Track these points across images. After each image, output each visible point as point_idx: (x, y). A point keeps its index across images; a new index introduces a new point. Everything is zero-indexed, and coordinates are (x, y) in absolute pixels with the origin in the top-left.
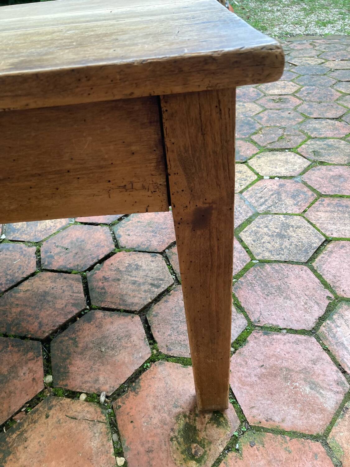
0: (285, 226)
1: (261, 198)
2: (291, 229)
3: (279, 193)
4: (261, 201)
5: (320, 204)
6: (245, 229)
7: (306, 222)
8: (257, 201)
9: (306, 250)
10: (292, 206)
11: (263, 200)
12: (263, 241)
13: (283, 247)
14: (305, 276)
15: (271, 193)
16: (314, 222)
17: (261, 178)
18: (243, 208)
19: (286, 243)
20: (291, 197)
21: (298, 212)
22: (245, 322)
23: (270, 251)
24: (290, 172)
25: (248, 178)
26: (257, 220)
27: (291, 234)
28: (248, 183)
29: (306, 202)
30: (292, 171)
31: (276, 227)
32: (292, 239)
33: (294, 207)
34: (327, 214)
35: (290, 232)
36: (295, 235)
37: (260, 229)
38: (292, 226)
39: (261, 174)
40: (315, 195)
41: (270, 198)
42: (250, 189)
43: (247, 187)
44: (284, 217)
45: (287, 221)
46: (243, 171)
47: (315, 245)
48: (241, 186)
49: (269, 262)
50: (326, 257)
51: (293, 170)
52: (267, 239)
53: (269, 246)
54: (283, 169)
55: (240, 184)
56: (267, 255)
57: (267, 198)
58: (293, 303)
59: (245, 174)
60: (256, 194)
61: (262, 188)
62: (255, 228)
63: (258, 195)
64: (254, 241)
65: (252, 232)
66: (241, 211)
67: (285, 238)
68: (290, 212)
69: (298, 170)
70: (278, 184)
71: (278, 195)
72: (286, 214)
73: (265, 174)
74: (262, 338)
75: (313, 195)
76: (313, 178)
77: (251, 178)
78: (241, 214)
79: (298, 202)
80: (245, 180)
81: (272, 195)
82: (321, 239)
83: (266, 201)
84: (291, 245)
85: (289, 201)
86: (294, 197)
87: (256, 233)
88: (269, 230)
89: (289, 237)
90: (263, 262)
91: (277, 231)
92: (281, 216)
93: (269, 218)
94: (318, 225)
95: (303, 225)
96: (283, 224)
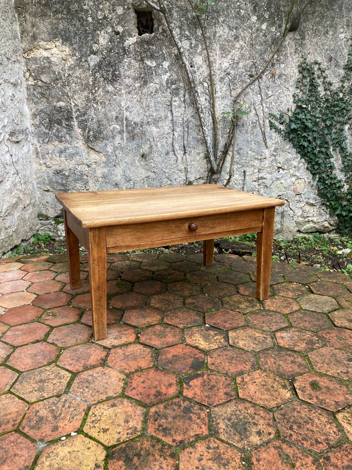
0: (41, 389)
1: (69, 407)
2: (36, 389)
3: (55, 417)
4: (68, 404)
5: (16, 421)
6: (69, 378)
7: (26, 399)
8: (71, 403)
9: (23, 379)
10: (40, 409)
11: (67, 405)
12: (54, 374)
13: (39, 375)
14: (23, 366)
15: (63, 415)
16: (20, 401)
17: (80, 431)
18: (79, 393)
19: (38, 378)
20: (43, 418)
21: (34, 406)
22: (48, 341)
23: (46, 370)
24: (52, 452)
25: (91, 425)
26: (64, 388)
27: (36, 385)
28: (89, 420)
29: (28, 418)
30: (51, 454)
31: (48, 387)
32: (34, 382)
33: (38, 409)
34: (9, 411)
35: (36, 386)
36: (33, 385)
37: (59, 381)
38: (36, 391)
39: (81, 435)
40: (21, 429)
41: (62, 410)
42: (83, 414)
43: (87, 414)
44: (44, 396)
45: (41, 393)
46: (102, 433)
47: (18, 383)
48: (93, 414)
49: (45, 366)
50: (10, 381)
51: (49, 457)
52: (52, 376)
53: (48, 373)
54: (62, 454)
55: (95, 416)
56: (48, 368)
57: (64, 409)
58: (28, 353)
59: (98, 430)
60: (75, 410)
61: (73, 418)
62: (62, 381)
63: (73, 409)
64: (59, 373)
65: (63, 378)
66: (79, 389)
67: (39, 381)
68: (40, 403)
69: (44, 459)
70: (60, 429)
71: (55, 416)
72: (43, 400)
73: (77, 437)
74: (38, 338)
75: (23, 428)
76: (25, 452)
77: (88, 426)
78: (78, 388)
79: (35, 415)
80: (93, 421)
81: (60, 414)
82: (14, 388)
83: (64, 406)
84: (34, 378)
85: (43, 413)
86: (41, 419)
87: (60, 378)
88: (52, 383)
89: (36, 382)
90: (49, 364)
91: (46, 384)
92: (46, 396)
93: (55, 391)
94: (17, 399)
95: (28, 395)
96: (43, 391)
